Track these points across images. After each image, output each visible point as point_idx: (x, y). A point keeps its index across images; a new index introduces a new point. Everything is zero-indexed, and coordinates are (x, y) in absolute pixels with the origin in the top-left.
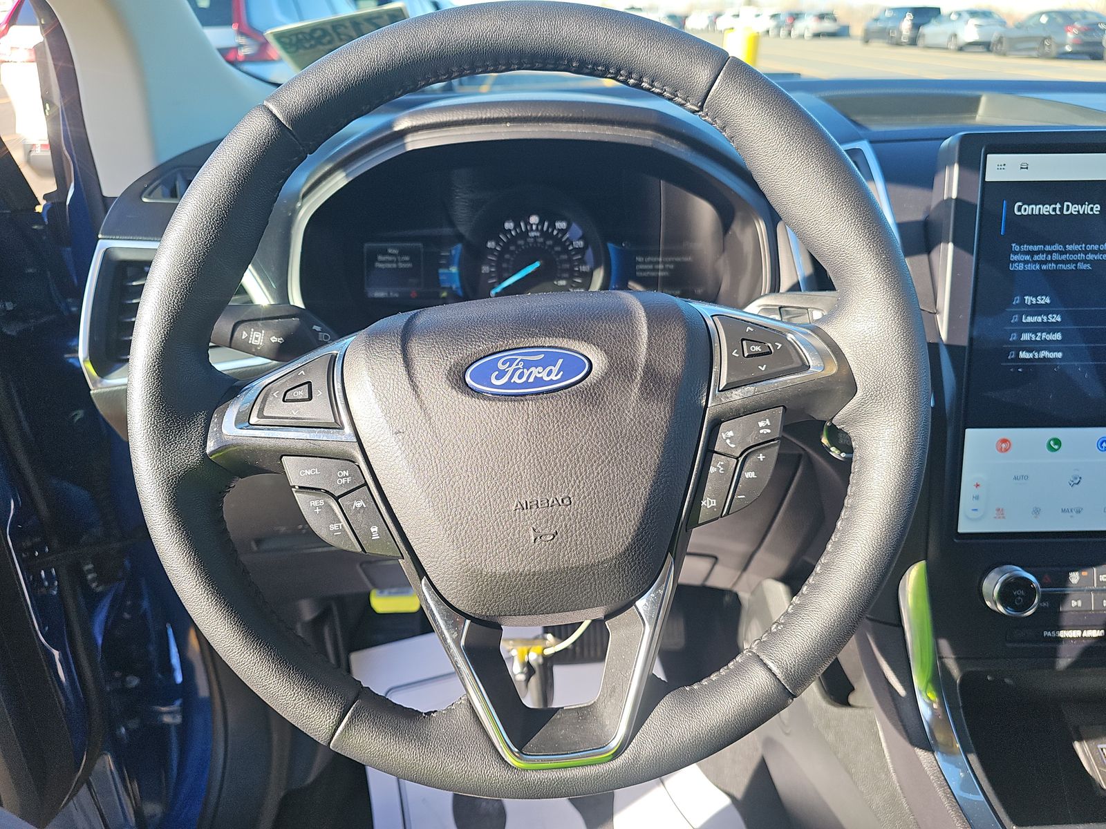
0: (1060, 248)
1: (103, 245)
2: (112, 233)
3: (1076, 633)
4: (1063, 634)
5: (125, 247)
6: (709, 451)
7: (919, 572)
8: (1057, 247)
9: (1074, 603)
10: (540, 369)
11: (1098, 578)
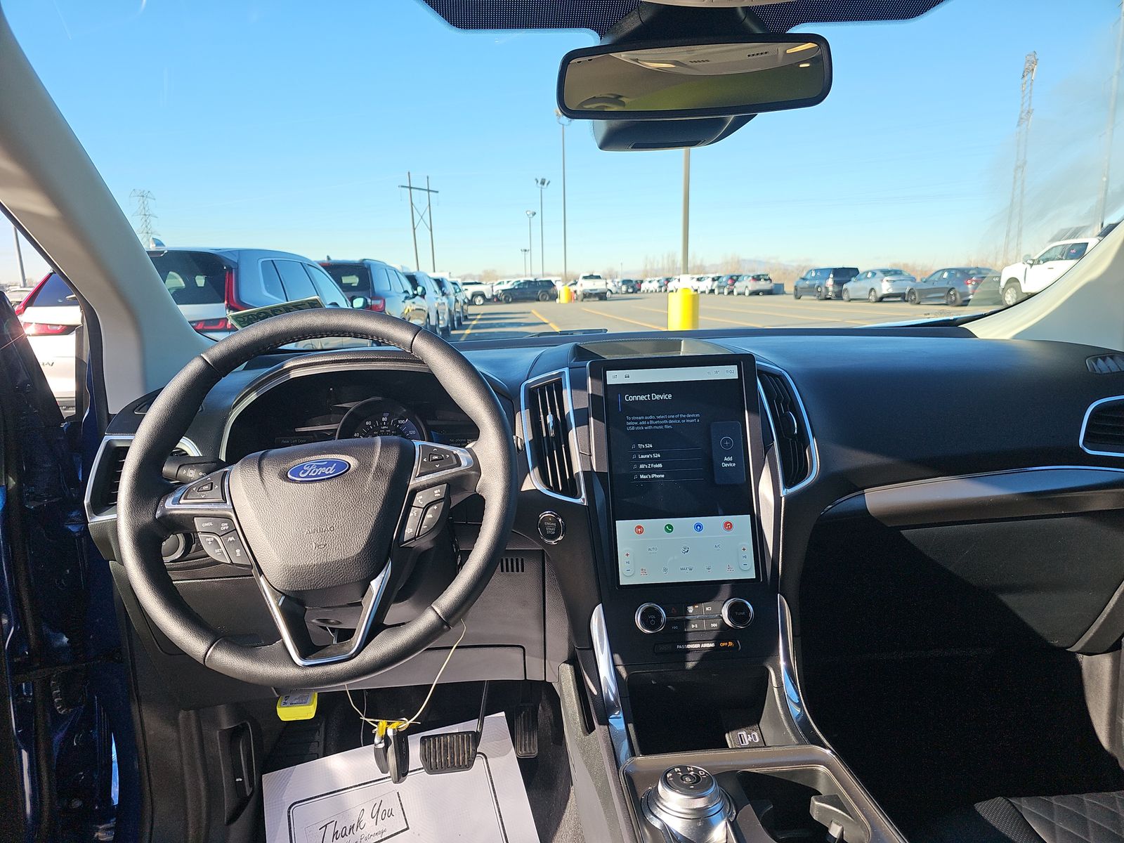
0: (654, 417)
1: (107, 438)
2: (112, 432)
3: (697, 646)
4: (689, 646)
5: (118, 439)
6: (410, 505)
7: (599, 611)
8: (651, 417)
9: (693, 626)
10: (324, 468)
11: (705, 609)
